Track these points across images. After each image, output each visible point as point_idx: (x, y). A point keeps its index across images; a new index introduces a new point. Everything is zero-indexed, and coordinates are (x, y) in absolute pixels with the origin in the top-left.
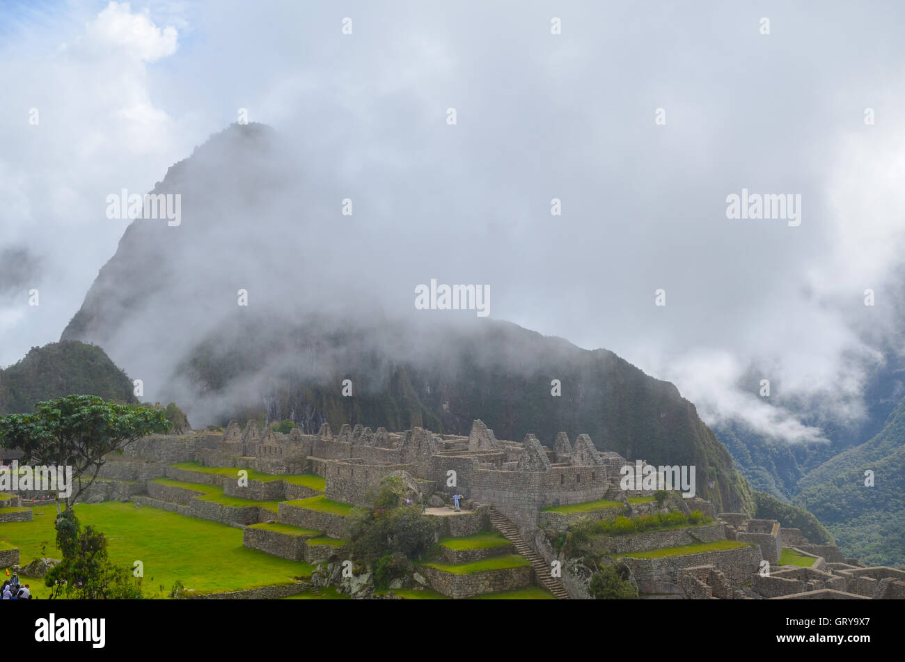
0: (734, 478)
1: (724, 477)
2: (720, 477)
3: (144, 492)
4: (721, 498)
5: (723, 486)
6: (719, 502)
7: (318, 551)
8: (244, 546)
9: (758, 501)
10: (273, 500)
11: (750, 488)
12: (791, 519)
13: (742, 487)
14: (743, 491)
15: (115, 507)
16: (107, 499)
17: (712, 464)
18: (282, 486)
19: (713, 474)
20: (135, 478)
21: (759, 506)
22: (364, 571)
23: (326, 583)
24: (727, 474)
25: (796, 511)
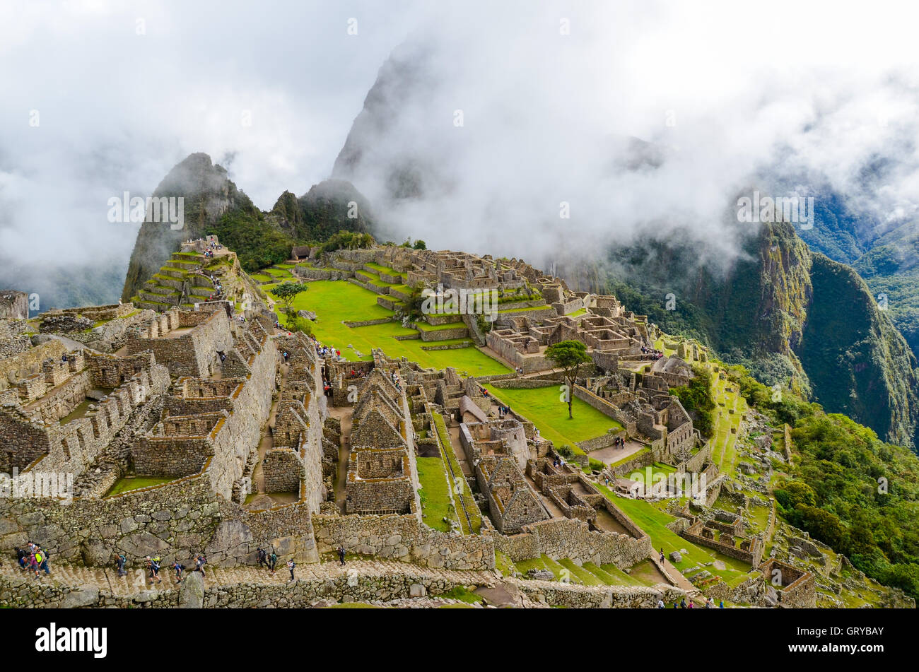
0: (794, 244)
1: (785, 243)
2: (782, 244)
3: (353, 276)
4: (780, 258)
5: (784, 250)
6: (779, 260)
7: (398, 307)
8: (377, 305)
9: (814, 260)
10: (396, 284)
11: (809, 251)
12: (836, 272)
13: (802, 250)
14: (802, 252)
15: (341, 283)
16: (339, 279)
17: (776, 234)
18: (401, 278)
19: (775, 241)
20: (350, 270)
21: (814, 263)
22: (408, 315)
23: (398, 319)
24: (788, 241)
25: (841, 267)
